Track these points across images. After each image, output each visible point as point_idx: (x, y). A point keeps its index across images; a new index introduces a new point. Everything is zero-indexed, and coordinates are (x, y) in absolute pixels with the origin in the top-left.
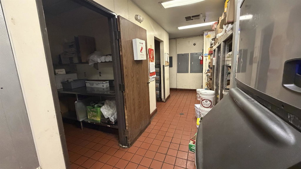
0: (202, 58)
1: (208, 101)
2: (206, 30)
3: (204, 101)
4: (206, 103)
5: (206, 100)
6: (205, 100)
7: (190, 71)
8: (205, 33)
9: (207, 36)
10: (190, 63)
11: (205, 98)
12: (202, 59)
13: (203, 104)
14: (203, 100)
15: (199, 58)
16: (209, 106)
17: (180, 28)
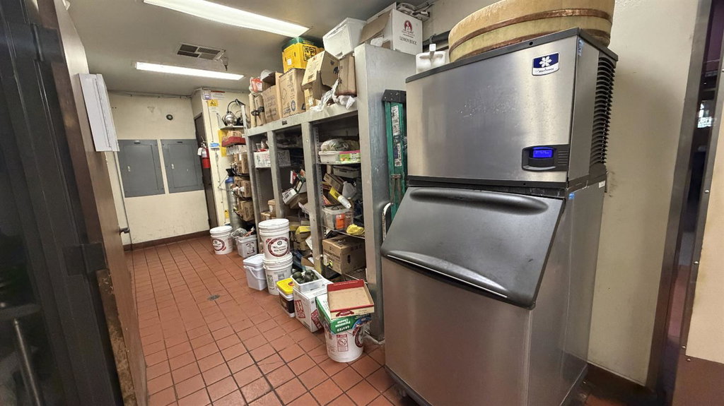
0: (205, 152)
1: (283, 241)
2: (205, 88)
3: (275, 244)
4: (279, 246)
5: (278, 241)
6: (276, 240)
7: (169, 188)
8: (205, 94)
9: (210, 102)
10: (166, 167)
11: (277, 237)
12: (206, 156)
13: (273, 249)
14: (272, 243)
15: (199, 154)
16: (285, 250)
17: (142, 66)
